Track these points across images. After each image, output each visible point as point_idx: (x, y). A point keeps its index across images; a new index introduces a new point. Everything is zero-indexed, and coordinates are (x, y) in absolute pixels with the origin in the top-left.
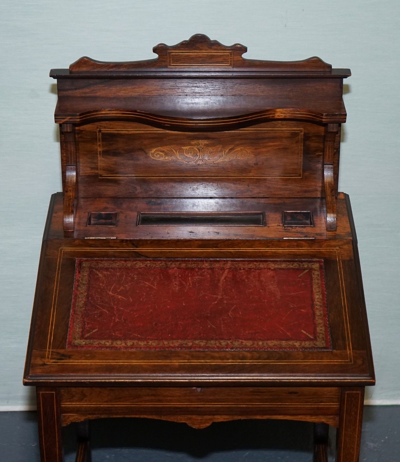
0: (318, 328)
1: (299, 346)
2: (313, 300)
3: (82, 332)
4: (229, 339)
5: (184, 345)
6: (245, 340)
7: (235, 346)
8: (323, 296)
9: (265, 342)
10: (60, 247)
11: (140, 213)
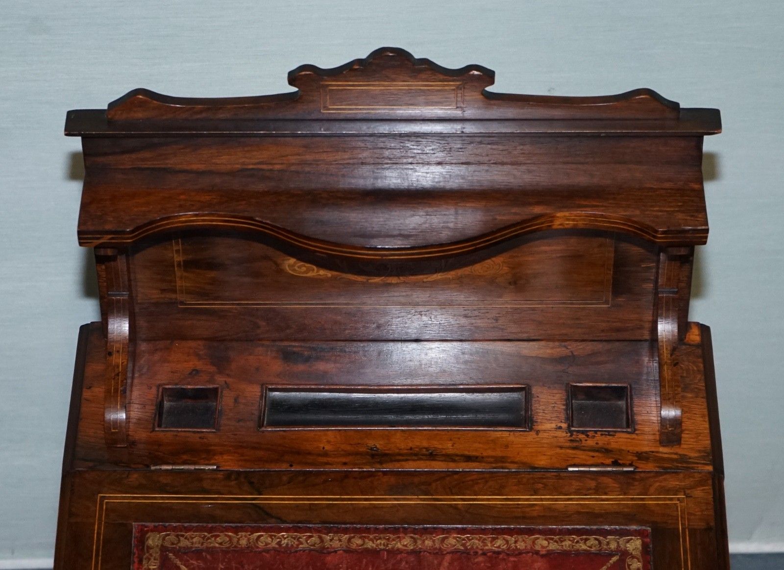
10: (99, 492)
11: (266, 388)
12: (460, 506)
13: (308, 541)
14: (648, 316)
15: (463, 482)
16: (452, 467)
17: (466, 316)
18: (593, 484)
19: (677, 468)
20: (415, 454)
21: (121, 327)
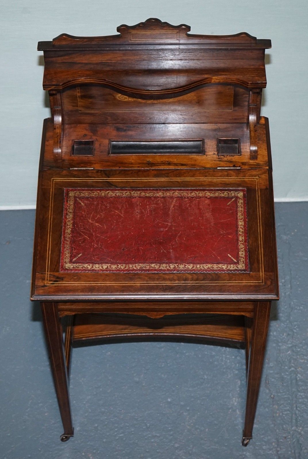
0: (240, 253)
1: (226, 268)
2: (237, 227)
3: (71, 256)
4: (176, 263)
5: (144, 268)
6: (188, 263)
7: (180, 269)
8: (245, 223)
9: (202, 265)
10: (52, 178)
11: (110, 141)
12: (179, 181)
13: (126, 194)
14: (246, 114)
15: (181, 173)
16: (177, 168)
17: (181, 115)
18: (226, 173)
19: (256, 167)
20: (163, 163)
21: (58, 119)
